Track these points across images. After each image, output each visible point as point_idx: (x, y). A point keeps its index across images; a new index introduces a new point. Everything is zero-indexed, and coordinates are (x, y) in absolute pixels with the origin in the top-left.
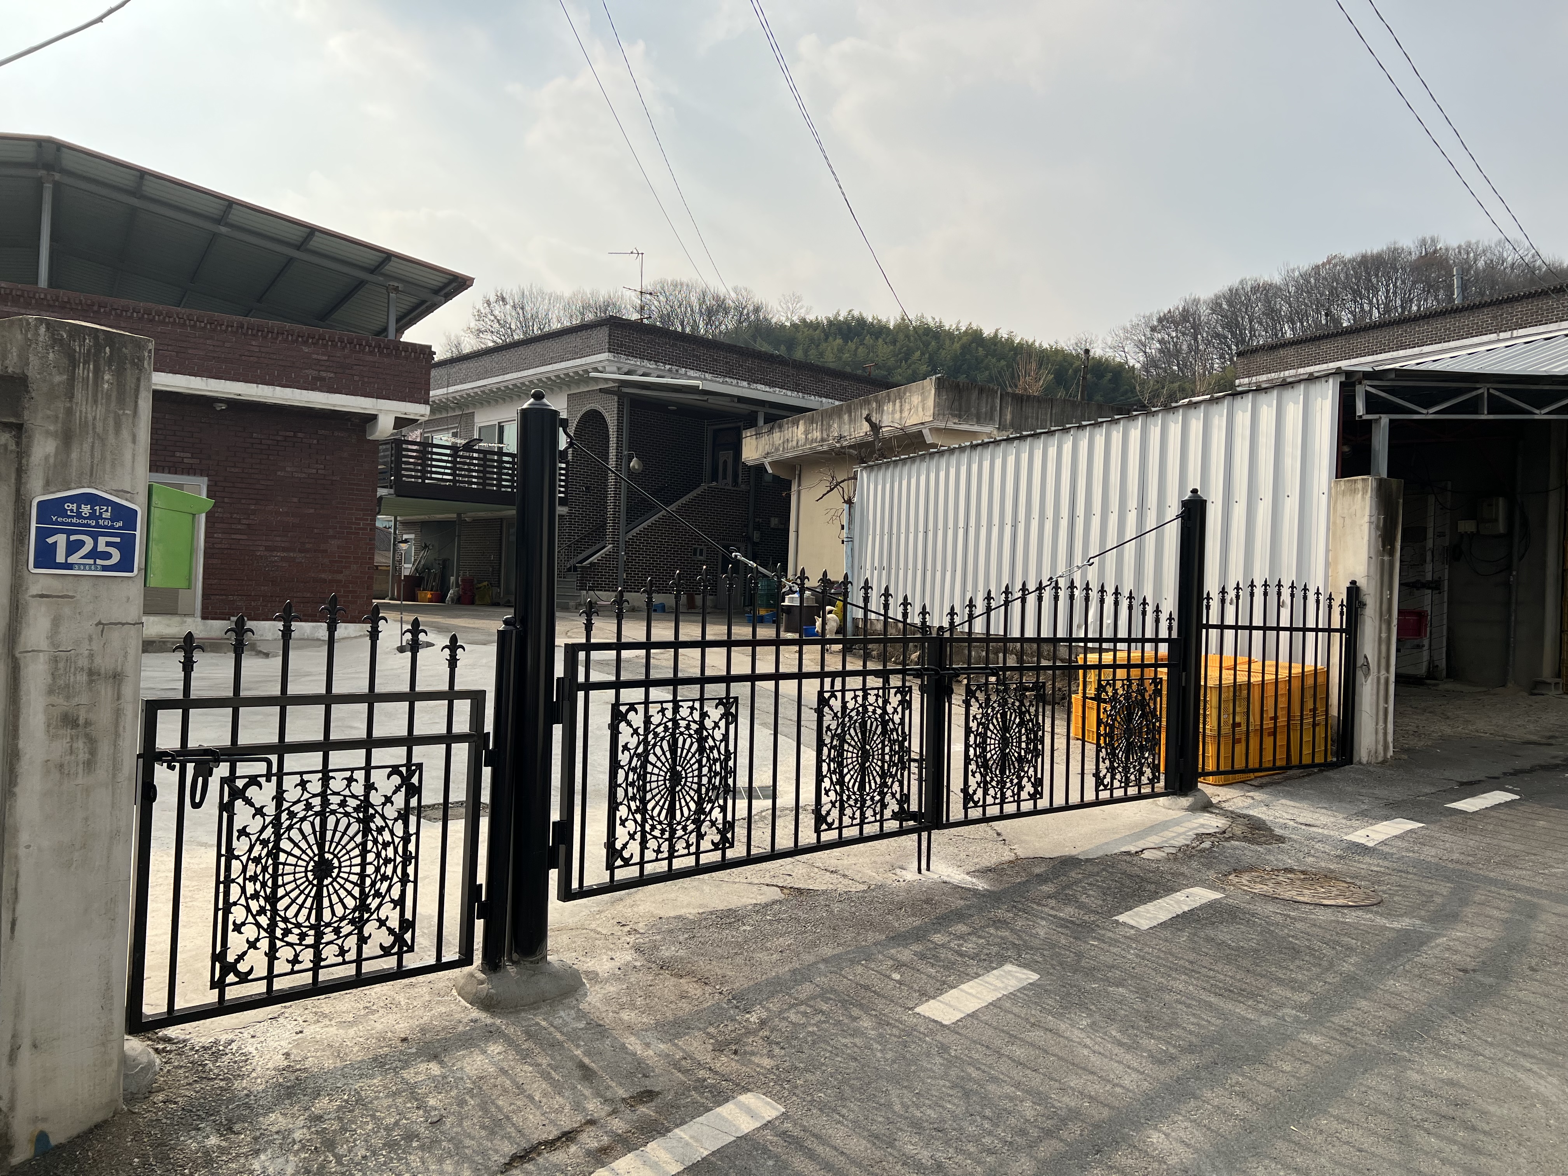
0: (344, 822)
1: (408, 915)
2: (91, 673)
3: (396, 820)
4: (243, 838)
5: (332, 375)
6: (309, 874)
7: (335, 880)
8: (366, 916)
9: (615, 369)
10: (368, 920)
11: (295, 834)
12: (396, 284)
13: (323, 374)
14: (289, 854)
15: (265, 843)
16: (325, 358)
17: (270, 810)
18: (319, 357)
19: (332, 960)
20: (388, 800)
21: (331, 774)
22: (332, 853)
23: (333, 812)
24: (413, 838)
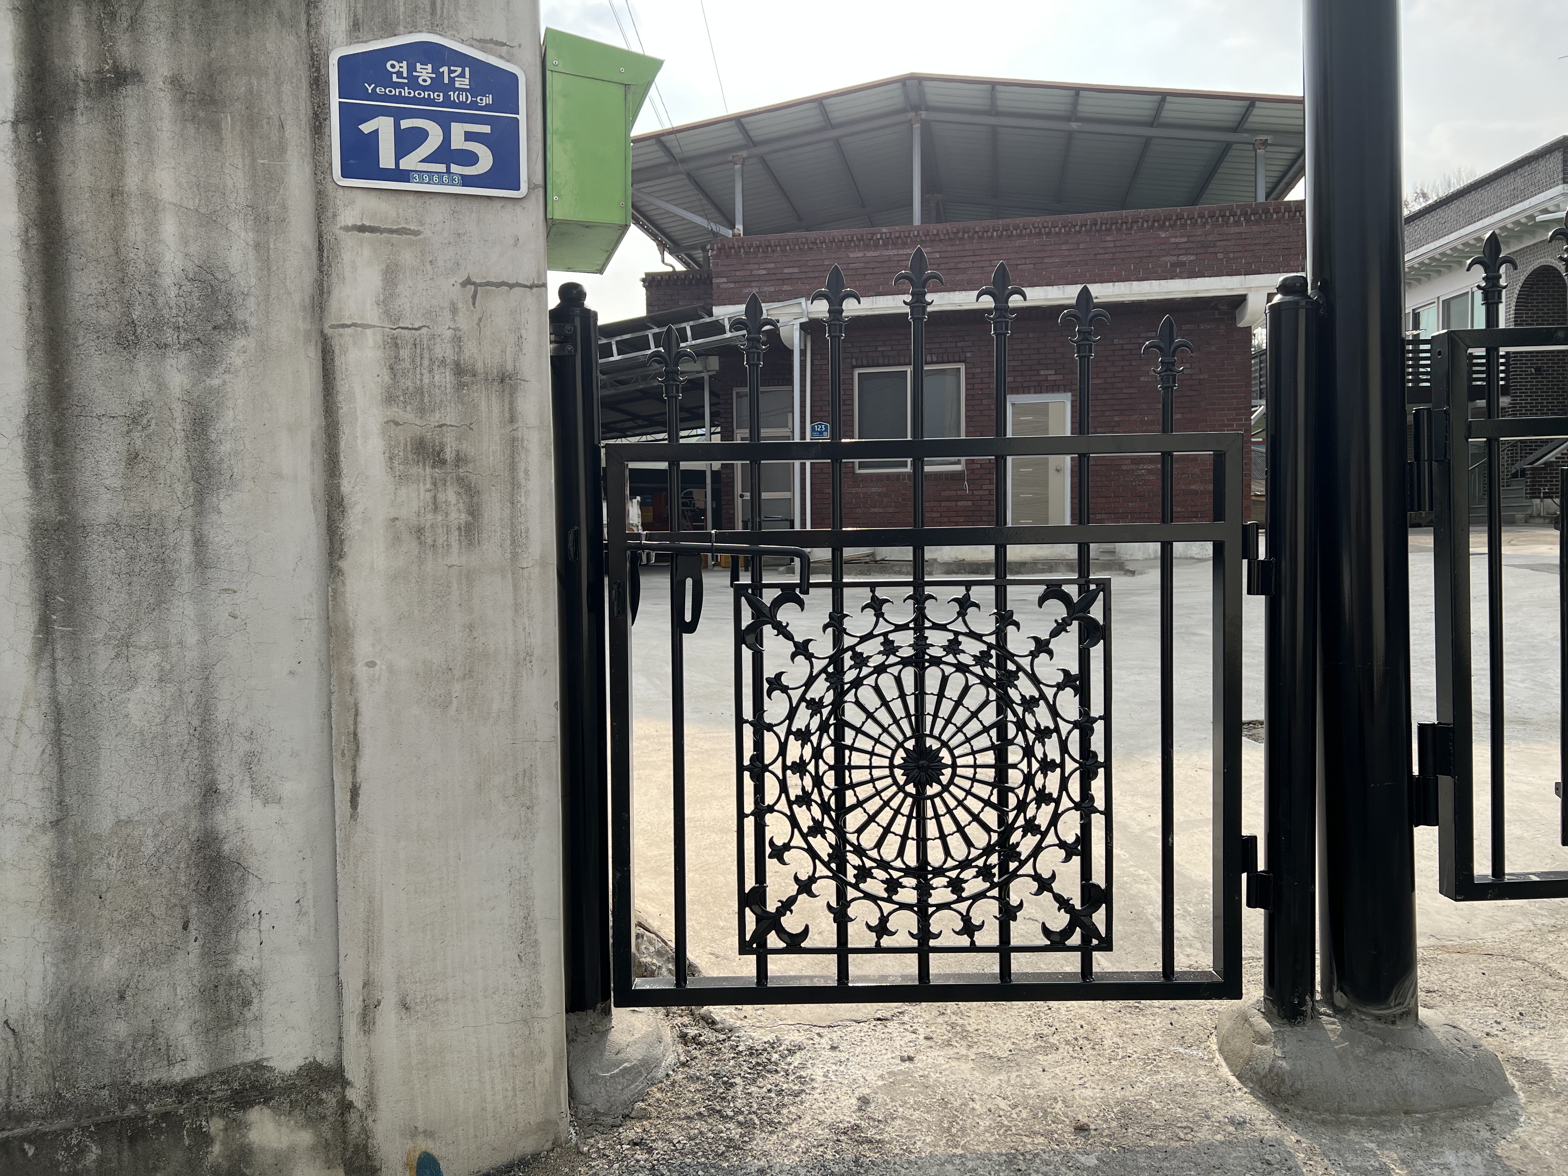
0: (956, 682)
1: (1098, 878)
2: (459, 370)
3: (1060, 687)
4: (776, 694)
5: (1192, 258)
6: (898, 773)
7: (945, 788)
8: (1013, 866)
10: (1014, 875)
11: (866, 695)
12: (1264, 137)
13: (1183, 258)
14: (858, 731)
15: (815, 706)
16: (1185, 239)
17: (823, 647)
18: (1178, 240)
19: (949, 939)
20: (1042, 647)
21: (928, 590)
22: (939, 738)
23: (936, 661)
24: (1099, 726)
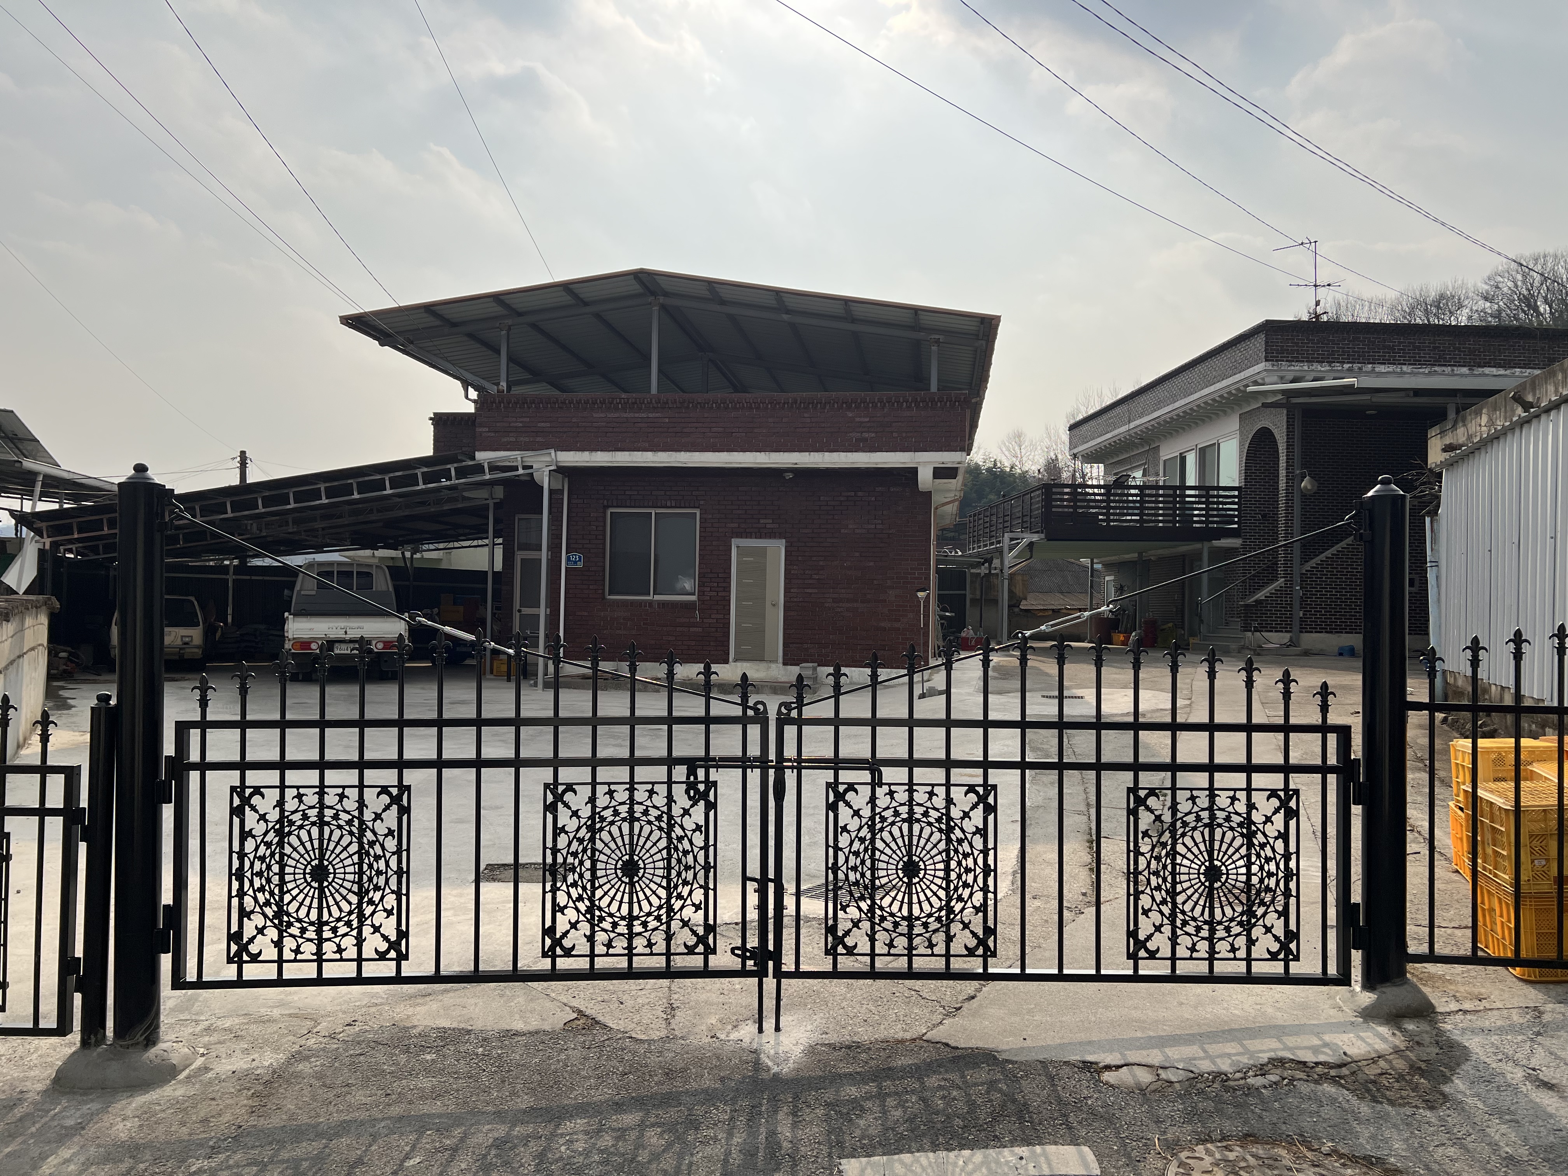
5: (873, 435)
9: (1275, 379)
12: (937, 337)
18: (862, 420)
